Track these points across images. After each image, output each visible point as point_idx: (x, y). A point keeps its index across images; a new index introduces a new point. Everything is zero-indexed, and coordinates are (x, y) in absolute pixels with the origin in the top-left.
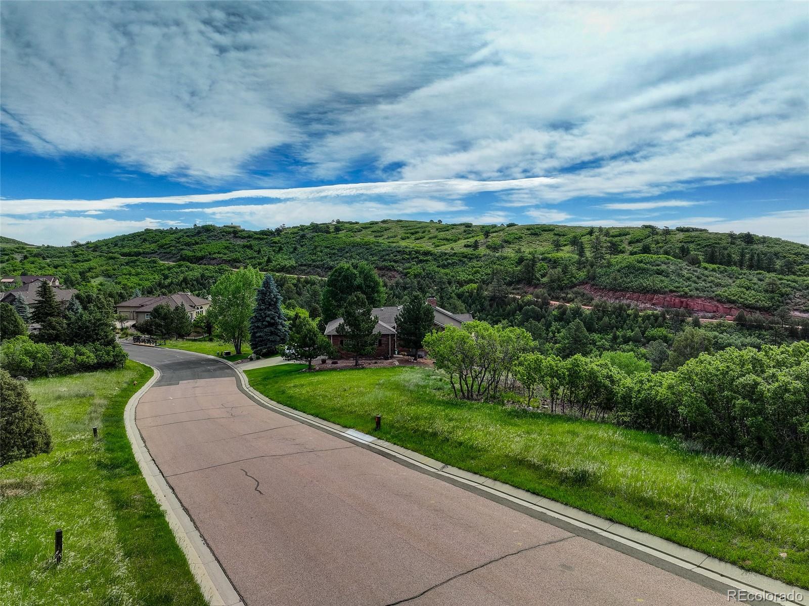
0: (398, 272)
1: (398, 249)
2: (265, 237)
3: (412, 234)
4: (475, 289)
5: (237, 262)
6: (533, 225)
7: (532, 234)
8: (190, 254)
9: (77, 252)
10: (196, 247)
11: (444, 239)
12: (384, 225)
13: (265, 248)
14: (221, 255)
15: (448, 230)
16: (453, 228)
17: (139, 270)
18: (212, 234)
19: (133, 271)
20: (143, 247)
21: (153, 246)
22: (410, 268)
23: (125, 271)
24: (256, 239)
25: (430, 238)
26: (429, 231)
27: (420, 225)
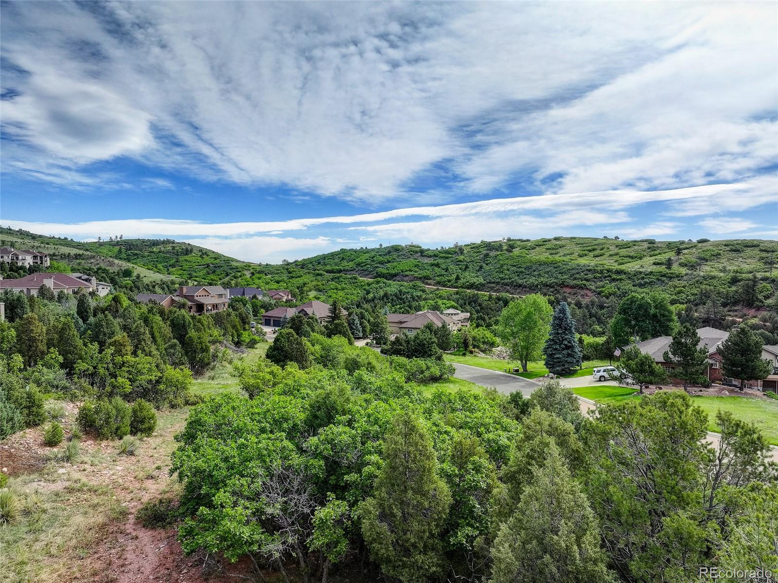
0: (590, 290)
1: (588, 268)
2: (450, 256)
3: (590, 251)
4: (682, 310)
5: (428, 279)
6: (732, 241)
7: (731, 250)
8: (385, 271)
9: (290, 270)
10: (389, 265)
11: (627, 257)
12: (558, 243)
13: (451, 267)
14: (412, 273)
15: (629, 247)
16: (634, 245)
17: (344, 285)
18: (401, 253)
19: (339, 287)
20: (343, 265)
21: (351, 264)
22: (603, 287)
23: (332, 286)
24: (441, 257)
25: (611, 255)
26: (608, 248)
27: (597, 242)
